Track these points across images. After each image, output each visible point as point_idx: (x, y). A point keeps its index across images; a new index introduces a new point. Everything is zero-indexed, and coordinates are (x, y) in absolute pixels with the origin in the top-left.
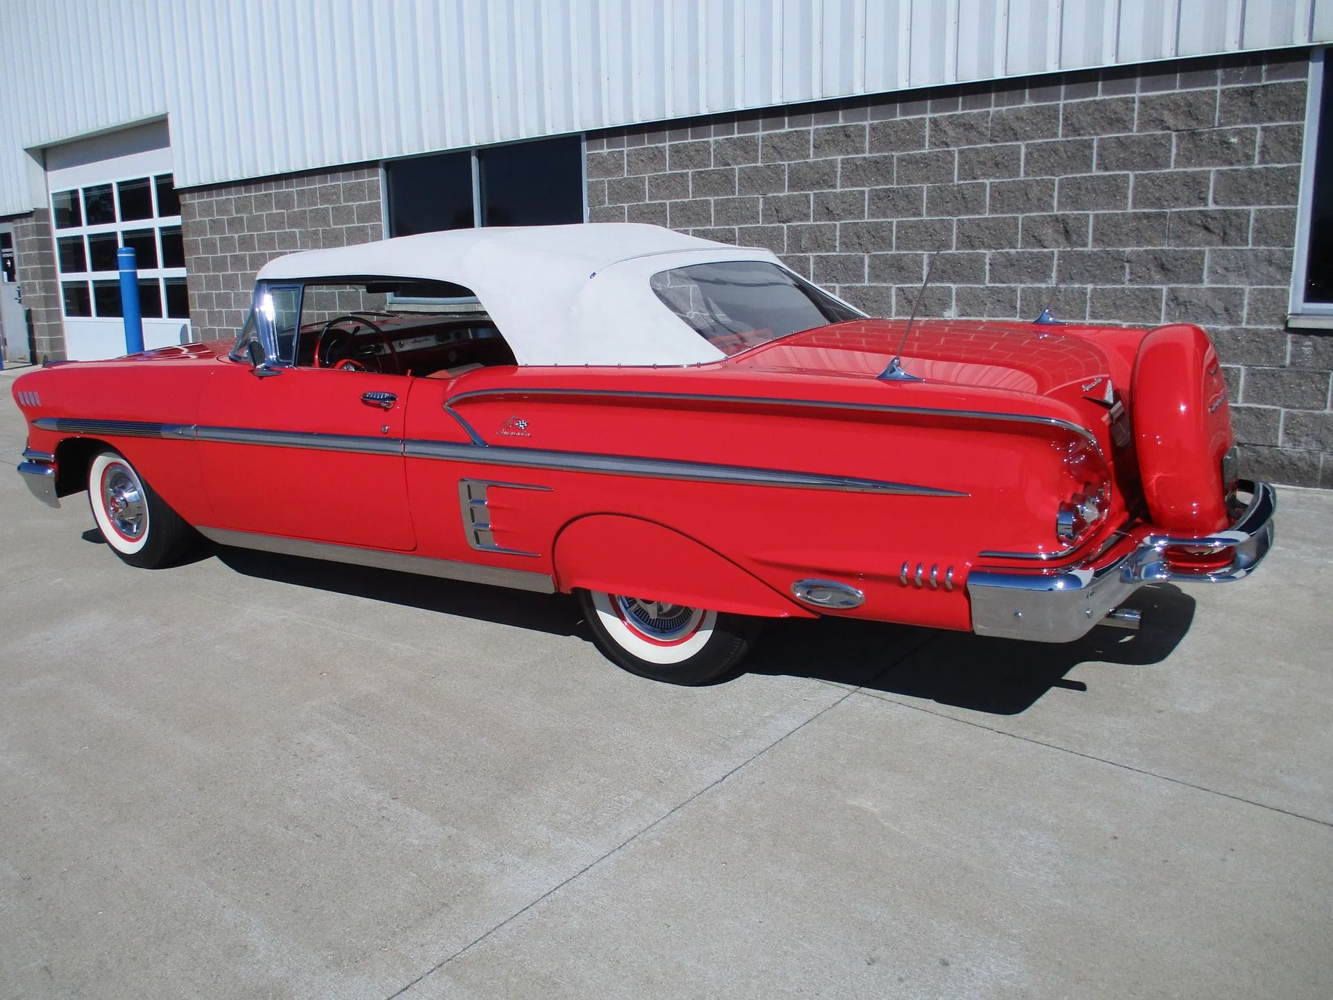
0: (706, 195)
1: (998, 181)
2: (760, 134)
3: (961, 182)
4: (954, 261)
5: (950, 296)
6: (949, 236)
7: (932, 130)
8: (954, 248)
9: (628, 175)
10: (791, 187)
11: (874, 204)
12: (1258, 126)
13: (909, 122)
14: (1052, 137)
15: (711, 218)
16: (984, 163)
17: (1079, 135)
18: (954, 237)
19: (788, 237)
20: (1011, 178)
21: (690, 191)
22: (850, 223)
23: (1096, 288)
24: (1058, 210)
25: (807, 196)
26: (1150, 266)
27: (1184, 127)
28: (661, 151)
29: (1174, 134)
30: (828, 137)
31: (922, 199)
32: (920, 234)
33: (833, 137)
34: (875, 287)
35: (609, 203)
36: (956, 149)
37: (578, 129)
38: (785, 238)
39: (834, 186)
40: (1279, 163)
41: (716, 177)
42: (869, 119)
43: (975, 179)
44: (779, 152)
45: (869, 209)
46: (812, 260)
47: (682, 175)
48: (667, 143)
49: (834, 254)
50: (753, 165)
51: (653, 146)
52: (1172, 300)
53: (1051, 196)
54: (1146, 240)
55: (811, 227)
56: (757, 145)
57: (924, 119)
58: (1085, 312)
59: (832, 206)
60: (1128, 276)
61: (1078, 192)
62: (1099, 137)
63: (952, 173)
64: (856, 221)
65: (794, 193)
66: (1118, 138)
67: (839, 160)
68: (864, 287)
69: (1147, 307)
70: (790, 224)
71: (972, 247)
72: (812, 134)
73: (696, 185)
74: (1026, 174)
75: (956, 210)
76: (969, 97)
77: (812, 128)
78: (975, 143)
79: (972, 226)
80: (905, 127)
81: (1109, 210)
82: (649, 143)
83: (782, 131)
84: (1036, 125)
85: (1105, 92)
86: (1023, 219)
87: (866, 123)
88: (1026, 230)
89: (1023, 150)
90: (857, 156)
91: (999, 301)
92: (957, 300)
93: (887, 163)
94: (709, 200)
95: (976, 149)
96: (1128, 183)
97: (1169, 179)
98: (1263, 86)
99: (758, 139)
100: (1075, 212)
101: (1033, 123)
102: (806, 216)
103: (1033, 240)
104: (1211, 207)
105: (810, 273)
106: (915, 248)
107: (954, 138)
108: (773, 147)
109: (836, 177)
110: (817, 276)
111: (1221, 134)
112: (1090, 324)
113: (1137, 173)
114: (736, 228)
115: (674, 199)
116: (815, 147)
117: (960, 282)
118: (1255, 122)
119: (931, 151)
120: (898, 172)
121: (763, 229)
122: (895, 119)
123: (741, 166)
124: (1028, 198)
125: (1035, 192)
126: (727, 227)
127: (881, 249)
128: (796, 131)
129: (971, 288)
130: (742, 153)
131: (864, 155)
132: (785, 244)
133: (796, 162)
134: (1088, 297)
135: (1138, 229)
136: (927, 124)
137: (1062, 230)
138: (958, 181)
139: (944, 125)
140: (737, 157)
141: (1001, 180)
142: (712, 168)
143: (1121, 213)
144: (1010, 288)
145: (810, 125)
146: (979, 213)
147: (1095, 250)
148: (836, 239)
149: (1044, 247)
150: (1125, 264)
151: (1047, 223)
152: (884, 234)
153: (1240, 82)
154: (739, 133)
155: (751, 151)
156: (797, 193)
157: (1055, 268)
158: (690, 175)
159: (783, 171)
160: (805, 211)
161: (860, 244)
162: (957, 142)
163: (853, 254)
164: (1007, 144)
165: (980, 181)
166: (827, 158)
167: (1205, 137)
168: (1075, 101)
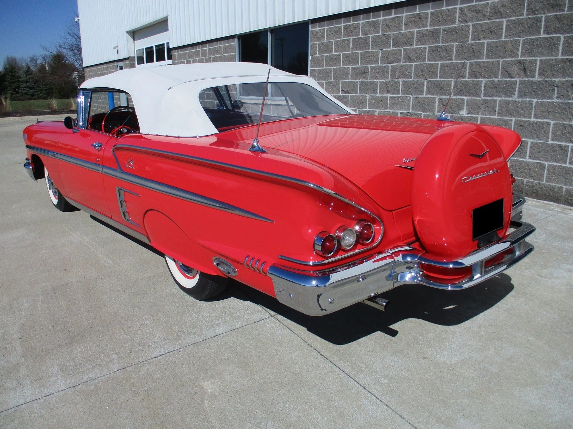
0: (357, 50)
1: (491, 41)
2: (381, 18)
3: (473, 42)
4: (466, 85)
5: (464, 104)
6: (465, 71)
7: (460, 14)
8: (467, 78)
9: (326, 40)
10: (394, 45)
11: (431, 54)
13: (449, 10)
14: (521, 16)
16: (484, 31)
17: (535, 14)
18: (467, 72)
20: (498, 39)
21: (351, 48)
22: (419, 64)
23: (538, 101)
24: (521, 57)
25: (400, 50)
26: (569, 89)
28: (340, 28)
30: (411, 20)
31: (453, 51)
32: (451, 70)
33: (414, 19)
34: (428, 98)
35: (318, 54)
36: (471, 24)
37: (307, 18)
38: (390, 72)
41: (362, 40)
42: (430, 9)
43: (479, 40)
44: (389, 28)
45: (428, 57)
46: (401, 83)
47: (348, 40)
48: (342, 24)
49: (412, 80)
50: (378, 34)
51: (337, 26)
53: (518, 49)
54: (567, 74)
55: (401, 66)
56: (379, 24)
57: (456, 8)
58: (531, 114)
59: (411, 55)
60: (556, 95)
61: (532, 46)
62: (545, 15)
63: (468, 37)
64: (422, 63)
65: (395, 49)
66: (556, 15)
67: (415, 31)
68: (423, 98)
69: (565, 113)
70: (392, 64)
71: (476, 77)
72: (404, 17)
73: (353, 45)
74: (506, 37)
75: (469, 57)
77: (404, 15)
78: (481, 20)
79: (476, 66)
80: (447, 13)
81: (548, 57)
82: (335, 24)
83: (391, 17)
84: (513, 9)
86: (502, 62)
87: (429, 11)
88: (504, 68)
89: (505, 24)
90: (424, 29)
91: (487, 107)
92: (467, 105)
93: (437, 32)
94: (358, 52)
95: (481, 24)
96: (560, 41)
99: (380, 21)
100: (530, 58)
101: (511, 8)
102: (399, 61)
103: (507, 73)
105: (399, 90)
106: (448, 77)
107: (471, 18)
108: (386, 25)
109: (414, 40)
110: (403, 91)
112: (533, 121)
113: (566, 35)
114: (369, 66)
115: (344, 52)
116: (405, 25)
117: (469, 96)
119: (459, 25)
120: (442, 37)
121: (380, 67)
122: (443, 9)
123: (372, 35)
124: (506, 51)
125: (509, 47)
126: (365, 66)
127: (432, 78)
128: (397, 16)
129: (474, 99)
130: (373, 28)
131: (427, 28)
132: (390, 75)
133: (396, 32)
134: (534, 106)
135: (564, 68)
136: (458, 11)
137: (523, 68)
138: (471, 41)
139: (466, 11)
140: (371, 30)
141: (492, 41)
142: (360, 36)
143: (555, 59)
144: (494, 100)
145: (403, 13)
146: (480, 59)
147: (539, 79)
148: (412, 73)
149: (512, 78)
150: (555, 88)
151: (515, 64)
152: (434, 70)
154: (372, 18)
155: (377, 27)
156: (396, 48)
157: (517, 89)
158: (351, 40)
159: (391, 37)
160: (399, 58)
161: (423, 75)
162: (471, 20)
163: (419, 80)
164: (497, 20)
165: (482, 41)
166: (410, 30)
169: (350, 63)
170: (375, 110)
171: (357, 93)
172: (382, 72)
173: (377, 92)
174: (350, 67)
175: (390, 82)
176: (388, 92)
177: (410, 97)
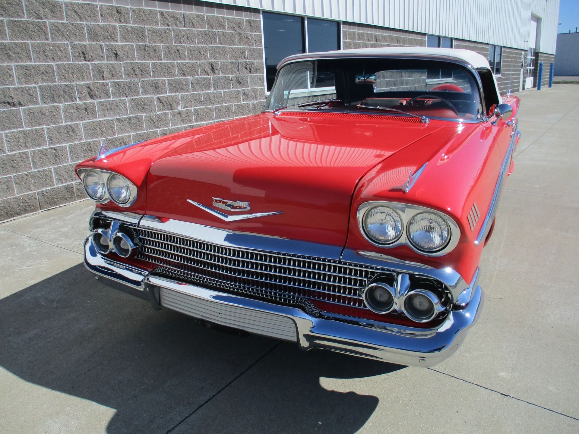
0: (22, 38)
1: (189, 45)
3: (176, 45)
4: (179, 82)
5: (179, 99)
10: (90, 39)
13: (150, 11)
14: (204, 28)
15: (31, 57)
16: (184, 37)
17: (212, 29)
18: (177, 71)
20: (193, 44)
21: (8, 36)
22: (128, 63)
24: (210, 60)
26: (236, 82)
27: (238, 31)
31: (161, 51)
32: (163, 69)
33: (111, 12)
38: (91, 71)
40: (259, 46)
41: (31, 26)
43: (181, 43)
44: (79, 15)
45: (137, 55)
46: (110, 85)
49: (123, 80)
50: (60, 21)
52: (244, 94)
53: (207, 54)
54: (234, 72)
55: (107, 65)
56: (62, 8)
57: (157, 11)
58: (222, 101)
59: (119, 53)
60: (231, 86)
61: (214, 52)
62: (218, 31)
63: (172, 40)
64: (131, 62)
65: (93, 43)
66: (223, 32)
67: (118, 26)
68: (141, 99)
69: (237, 97)
70: (94, 62)
71: (185, 75)
72: (98, 7)
73: (12, 31)
74: (198, 43)
75: (176, 58)
76: (173, 4)
77: (98, 4)
78: (179, 27)
79: (183, 66)
80: (149, 13)
81: (224, 60)
84: (199, 22)
85: (217, 13)
86: (200, 63)
87: (129, 7)
88: (201, 68)
89: (196, 33)
90: (126, 25)
91: (195, 99)
92: (182, 101)
93: (142, 31)
94: (27, 43)
95: (180, 30)
97: (237, 50)
98: (253, 20)
99: (62, 4)
100: (215, 61)
102: (103, 58)
103: (204, 72)
104: (247, 61)
105: (110, 92)
106: (161, 76)
107: (171, 23)
108: (75, 11)
109: (118, 36)
111: (247, 35)
114: (53, 63)
116: (102, 16)
117: (182, 92)
118: (253, 32)
119: (162, 27)
120: (148, 37)
121: (74, 65)
122: (143, 8)
123: (51, 21)
124: (200, 54)
125: (202, 51)
126: (46, 63)
127: (146, 77)
128: (89, 4)
129: (186, 95)
130: (49, 11)
131: (130, 25)
132: (92, 75)
133: (91, 23)
134: (222, 94)
135: (231, 68)
136: (158, 14)
137: (212, 68)
139: (166, 15)
140: (47, 14)
142: (26, 19)
144: (199, 93)
146: (185, 60)
147: (222, 76)
148: (122, 72)
149: (208, 75)
150: (230, 81)
151: (207, 65)
152: (147, 69)
153: (248, 18)
155: (57, 11)
156: (95, 43)
157: (212, 84)
159: (83, 28)
160: (102, 54)
161: (136, 75)
162: (172, 26)
163: (132, 80)
164: (191, 29)
165: (183, 45)
166: (111, 24)
167: (243, 35)
168: (209, 14)
169: (9, 58)
170: (78, 122)
171: (38, 103)
172: (81, 73)
173: (76, 99)
174: (13, 64)
175: (93, 84)
176: (92, 97)
177: (125, 99)
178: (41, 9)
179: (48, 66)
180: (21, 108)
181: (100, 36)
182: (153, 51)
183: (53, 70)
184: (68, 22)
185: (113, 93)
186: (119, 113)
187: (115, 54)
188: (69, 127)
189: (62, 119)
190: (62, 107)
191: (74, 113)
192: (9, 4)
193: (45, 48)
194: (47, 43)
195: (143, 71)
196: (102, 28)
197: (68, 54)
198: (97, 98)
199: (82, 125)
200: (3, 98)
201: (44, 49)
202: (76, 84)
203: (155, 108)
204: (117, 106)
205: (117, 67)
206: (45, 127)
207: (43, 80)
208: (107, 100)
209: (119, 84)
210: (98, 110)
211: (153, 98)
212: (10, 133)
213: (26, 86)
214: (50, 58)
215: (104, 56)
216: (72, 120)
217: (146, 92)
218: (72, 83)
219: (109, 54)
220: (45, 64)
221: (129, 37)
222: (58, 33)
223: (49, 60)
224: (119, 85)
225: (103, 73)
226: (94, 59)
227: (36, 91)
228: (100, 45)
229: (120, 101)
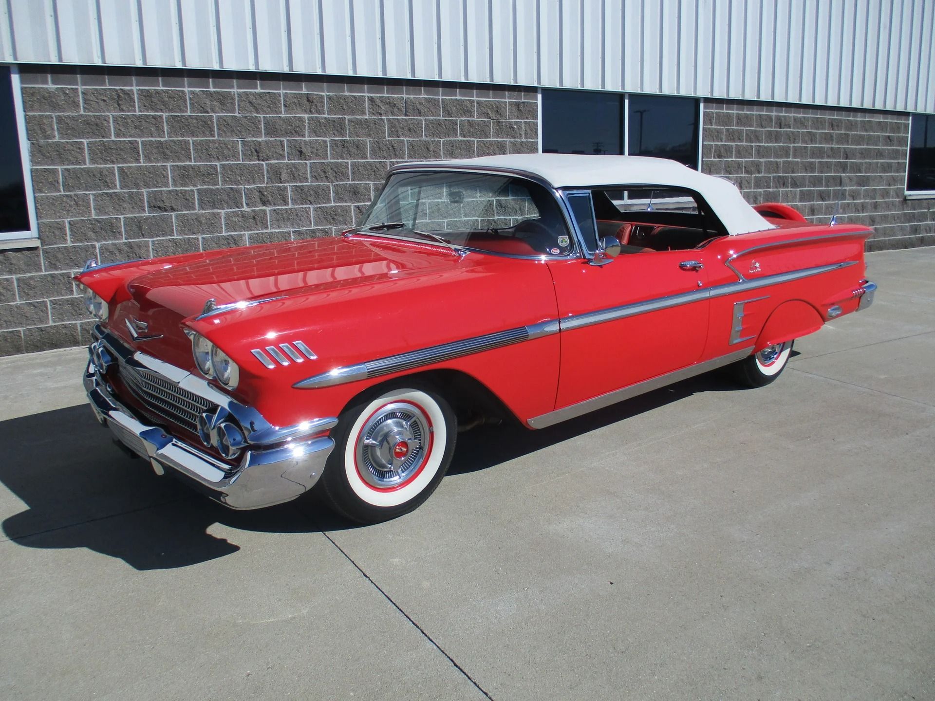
0: (183, 135)
1: (411, 139)
3: (390, 139)
7: (370, 104)
9: (84, 112)
11: (333, 150)
12: (522, 121)
13: (355, 97)
14: (438, 116)
15: (191, 156)
16: (403, 128)
17: (451, 117)
19: (268, 172)
20: (418, 138)
21: (166, 133)
22: (317, 162)
27: (495, 118)
28: (128, 94)
29: (492, 121)
30: (295, 100)
31: (367, 148)
32: (367, 170)
33: (299, 101)
34: (339, 206)
35: (60, 138)
36: (385, 118)
38: (265, 172)
39: (303, 136)
40: (531, 139)
41: (195, 121)
42: (326, 91)
43: (399, 137)
44: (255, 107)
45: (331, 153)
46: (289, 189)
47: (154, 117)
48: (134, 87)
49: (308, 184)
50: (230, 114)
51: (115, 87)
52: (499, 206)
53: (440, 150)
55: (287, 165)
56: (233, 99)
57: (364, 97)
59: (304, 150)
62: (460, 119)
63: (384, 133)
64: (322, 161)
65: (271, 139)
66: (468, 120)
67: (306, 117)
68: (332, 207)
70: (269, 162)
72: (282, 96)
73: (171, 127)
74: (426, 136)
75: (389, 156)
76: (391, 87)
77: (281, 92)
78: (397, 115)
80: (352, 100)
82: (110, 85)
83: (256, 91)
84: (429, 108)
85: (461, 95)
87: (324, 94)
89: (423, 122)
90: (319, 116)
93: (341, 123)
94: (187, 141)
95: (398, 119)
96: (475, 145)
97: (491, 144)
98: (523, 102)
99: (234, 94)
101: (427, 107)
102: (282, 157)
105: (288, 199)
106: (364, 179)
107: (385, 111)
108: (250, 102)
109: (305, 129)
110: (295, 200)
111: (510, 123)
113: (478, 140)
114: (218, 163)
115: (147, 137)
116: (285, 106)
118: (522, 119)
119: (370, 117)
120: (349, 129)
122: (345, 94)
123: (219, 115)
125: (432, 148)
127: (341, 180)
128: (268, 92)
130: (218, 103)
131: (324, 116)
133: (270, 116)
136: (366, 100)
139: (378, 102)
140: (214, 106)
141: (413, 139)
142: (189, 114)
148: (307, 174)
153: (514, 99)
154: (214, 88)
155: (228, 103)
156: (273, 139)
159: (259, 121)
160: (281, 153)
161: (327, 177)
162: (386, 115)
163: (321, 184)
164: (416, 118)
165: (402, 139)
166: (297, 115)
167: (504, 124)
168: (447, 98)
169: (166, 158)
170: (242, 233)
171: (194, 209)
172: (252, 174)
173: (242, 205)
174: (169, 164)
175: (266, 187)
176: (264, 203)
177: (309, 208)
178: (208, 102)
179: (211, 166)
180: (173, 214)
181: (281, 130)
182: (355, 147)
183: (217, 171)
184: (240, 115)
185: (292, 199)
186: (298, 225)
187: (299, 151)
188: (230, 238)
189: (222, 228)
190: (223, 215)
191: (239, 221)
192: (170, 97)
193: (209, 146)
194: (212, 140)
195: (339, 172)
196: (284, 121)
197: (237, 153)
198: (270, 204)
199: (247, 236)
200: (154, 201)
201: (207, 147)
202: (244, 187)
203: (351, 219)
204: (297, 215)
205: (300, 167)
206: (200, 237)
207: (204, 183)
208: (283, 207)
209: (302, 188)
210: (270, 219)
211: (349, 206)
212: (157, 240)
213: (182, 188)
214: (213, 157)
215: (284, 154)
216: (235, 230)
217: (341, 199)
218: (239, 187)
219: (291, 152)
220: (207, 165)
221: (321, 131)
222: (226, 128)
223: (212, 159)
224: (302, 190)
225: (280, 175)
226: (270, 158)
227: (194, 195)
228: (281, 142)
229: (302, 209)
